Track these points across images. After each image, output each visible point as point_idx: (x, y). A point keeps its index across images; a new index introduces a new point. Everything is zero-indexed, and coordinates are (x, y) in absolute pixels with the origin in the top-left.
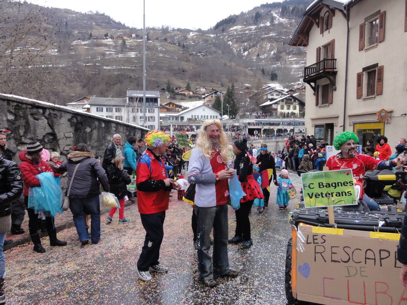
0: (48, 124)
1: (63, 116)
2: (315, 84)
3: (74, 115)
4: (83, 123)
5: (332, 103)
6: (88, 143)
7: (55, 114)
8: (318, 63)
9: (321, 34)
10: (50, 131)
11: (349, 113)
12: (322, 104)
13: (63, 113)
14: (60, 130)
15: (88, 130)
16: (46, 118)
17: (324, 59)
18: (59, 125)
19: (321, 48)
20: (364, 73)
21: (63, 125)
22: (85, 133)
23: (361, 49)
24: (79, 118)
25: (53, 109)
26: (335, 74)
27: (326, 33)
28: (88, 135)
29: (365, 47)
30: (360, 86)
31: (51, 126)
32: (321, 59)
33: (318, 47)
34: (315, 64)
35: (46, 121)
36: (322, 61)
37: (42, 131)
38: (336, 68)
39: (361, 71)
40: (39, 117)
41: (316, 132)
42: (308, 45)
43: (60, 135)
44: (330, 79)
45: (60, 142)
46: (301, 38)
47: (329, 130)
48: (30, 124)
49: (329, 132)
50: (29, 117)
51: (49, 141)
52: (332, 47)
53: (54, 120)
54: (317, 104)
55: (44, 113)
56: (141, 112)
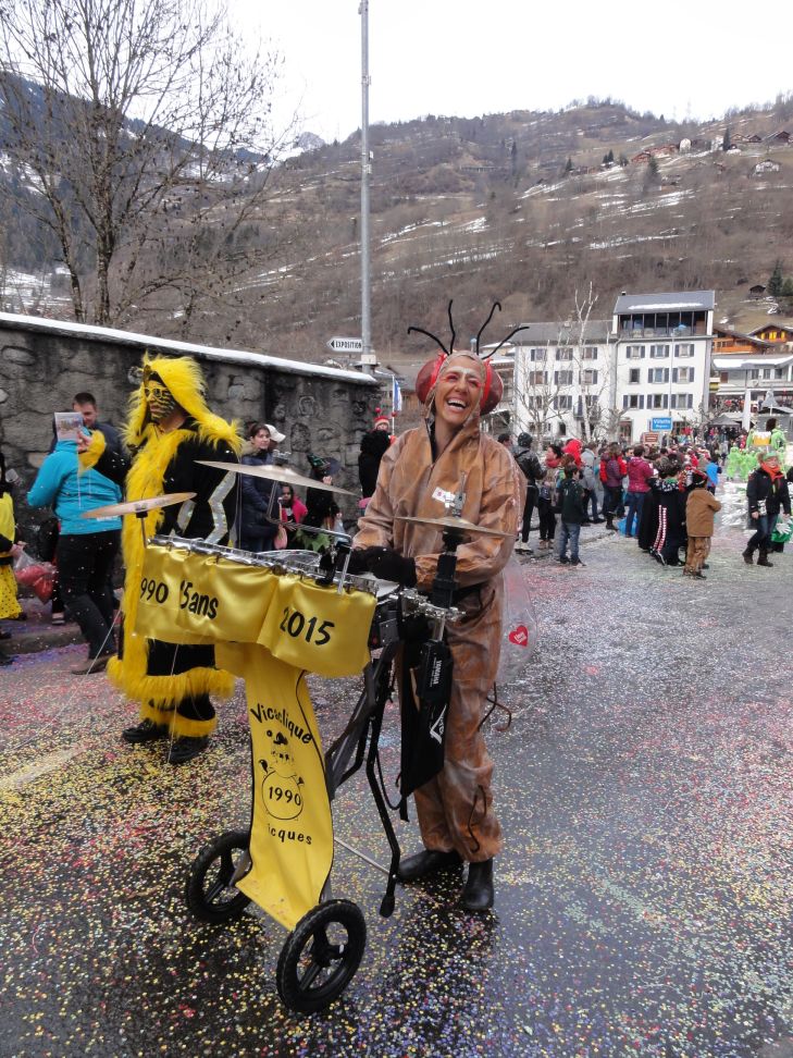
56: (652, 355)
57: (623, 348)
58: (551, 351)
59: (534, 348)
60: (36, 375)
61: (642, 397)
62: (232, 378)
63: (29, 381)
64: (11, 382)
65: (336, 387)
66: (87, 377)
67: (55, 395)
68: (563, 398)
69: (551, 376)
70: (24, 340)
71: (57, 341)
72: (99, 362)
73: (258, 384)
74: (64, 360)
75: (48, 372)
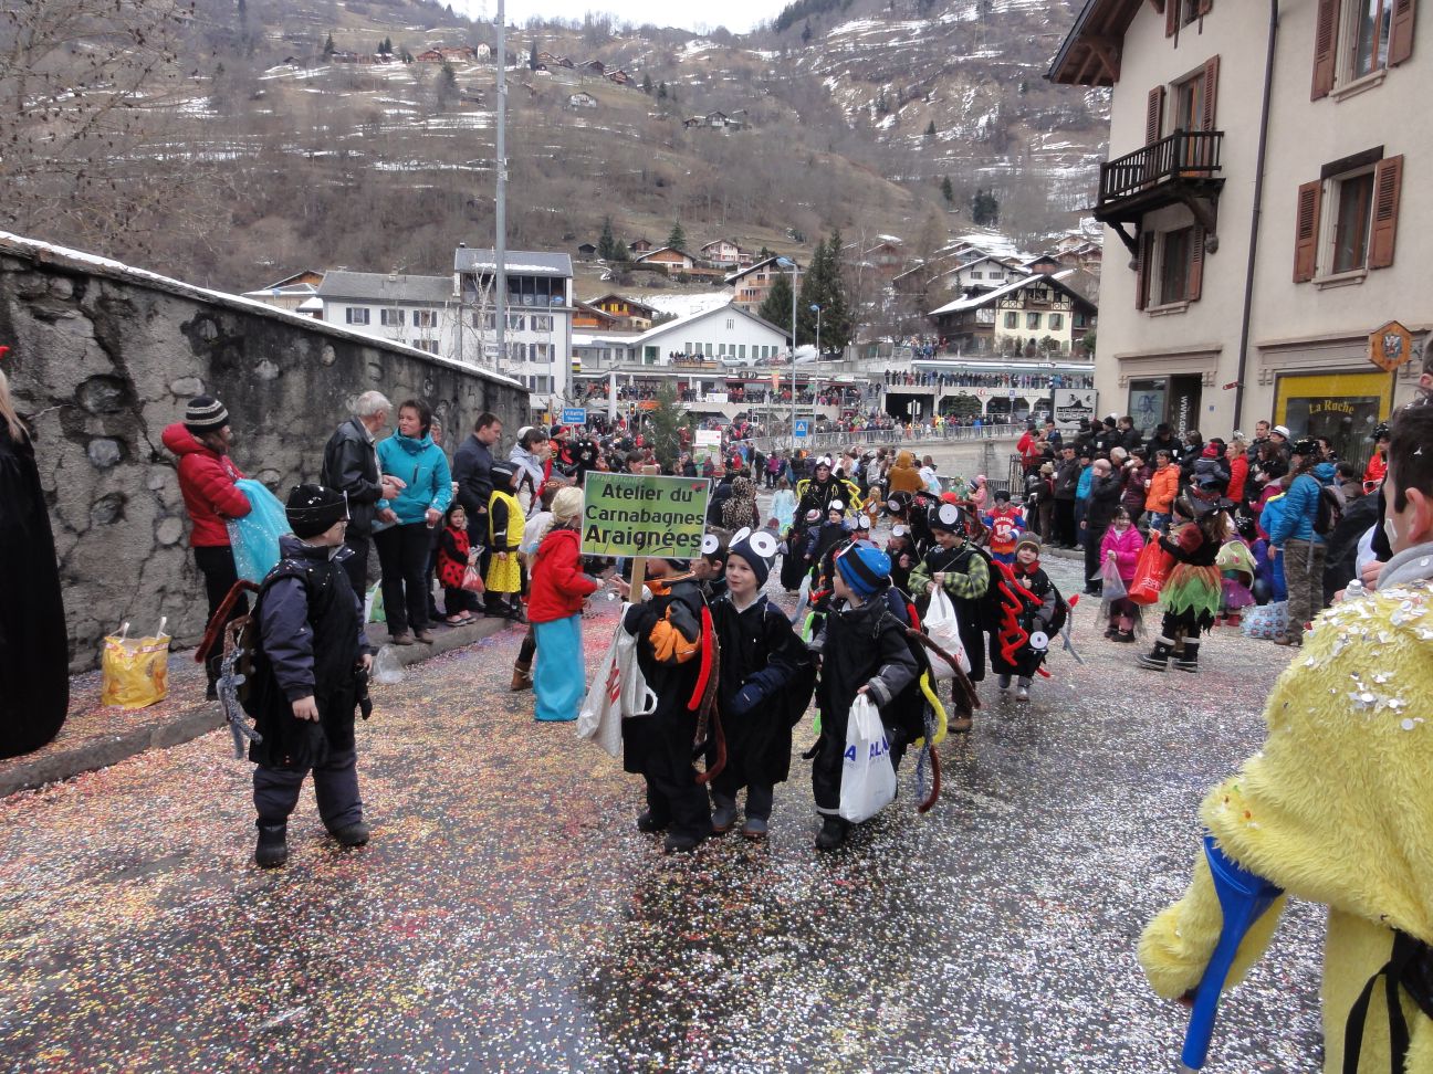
0: (98, 338)
1: (159, 309)
2: (1139, 228)
3: (206, 311)
4: (247, 343)
5: (1197, 300)
6: (268, 422)
7: (127, 302)
8: (1152, 148)
9: (1169, 35)
10: (106, 367)
11: (1262, 335)
12: (1162, 303)
13: (160, 302)
14: (149, 365)
15: (267, 370)
16: (87, 314)
17: (1179, 133)
18: (145, 344)
19: (1168, 89)
20: (1328, 184)
21: (159, 345)
22: (255, 381)
23: (1320, 93)
24: (229, 323)
25: (118, 280)
26: (1214, 188)
27: (1188, 32)
28: (265, 392)
29: (1336, 84)
30: (1310, 235)
31: (110, 347)
32: (1166, 133)
33: (1154, 85)
34: (1140, 151)
35: (87, 327)
36: (1170, 139)
37: (73, 365)
38: (1219, 168)
39: (1317, 176)
40: (57, 311)
41: (1135, 406)
42: (1118, 80)
43: (148, 385)
44: (1195, 209)
45: (149, 413)
46: (1092, 54)
47: (1184, 399)
48: (19, 334)
49: (1184, 408)
50: (14, 306)
51: (101, 404)
52: (1210, 85)
53: (123, 324)
54: (1142, 303)
55: (78, 295)
57: (468, 316)
58: (375, 313)
59: (350, 306)
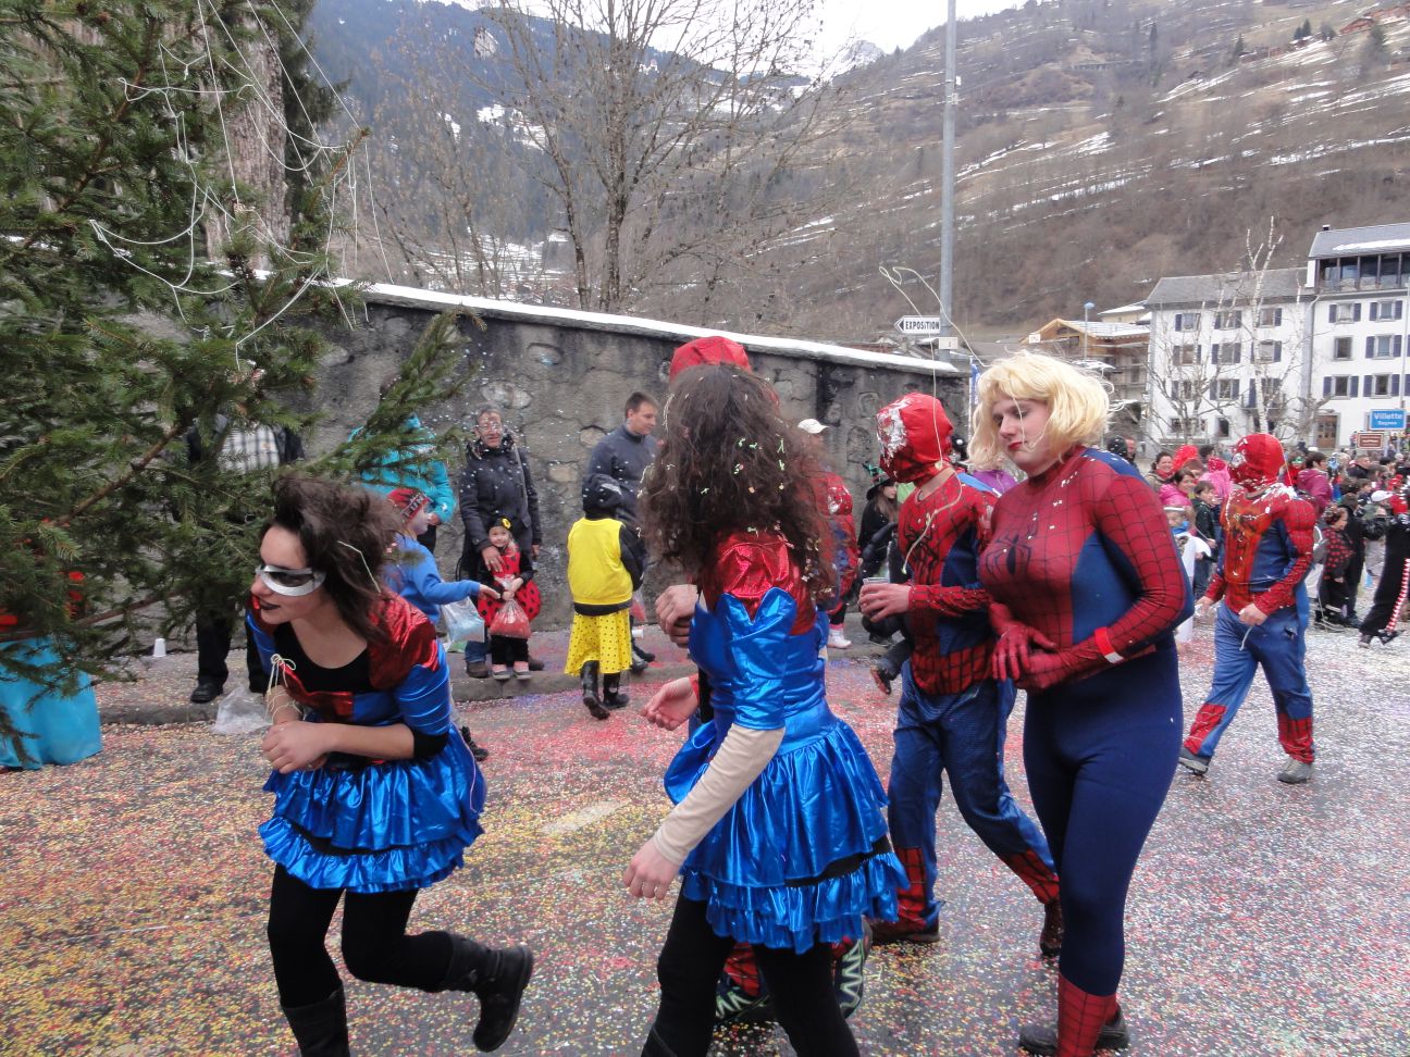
56: (1373, 316)
57: (1323, 310)
58: (1207, 319)
59: (1179, 312)
60: (561, 376)
61: (1355, 379)
62: (777, 372)
63: (554, 382)
64: (536, 384)
65: (907, 380)
66: (616, 376)
67: (580, 397)
68: (1225, 383)
69: (1206, 352)
70: (550, 335)
71: (584, 335)
72: (629, 358)
73: (809, 380)
74: (591, 357)
75: (574, 372)
